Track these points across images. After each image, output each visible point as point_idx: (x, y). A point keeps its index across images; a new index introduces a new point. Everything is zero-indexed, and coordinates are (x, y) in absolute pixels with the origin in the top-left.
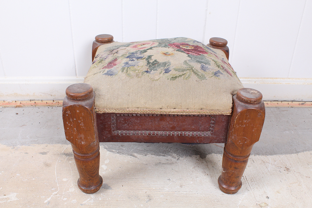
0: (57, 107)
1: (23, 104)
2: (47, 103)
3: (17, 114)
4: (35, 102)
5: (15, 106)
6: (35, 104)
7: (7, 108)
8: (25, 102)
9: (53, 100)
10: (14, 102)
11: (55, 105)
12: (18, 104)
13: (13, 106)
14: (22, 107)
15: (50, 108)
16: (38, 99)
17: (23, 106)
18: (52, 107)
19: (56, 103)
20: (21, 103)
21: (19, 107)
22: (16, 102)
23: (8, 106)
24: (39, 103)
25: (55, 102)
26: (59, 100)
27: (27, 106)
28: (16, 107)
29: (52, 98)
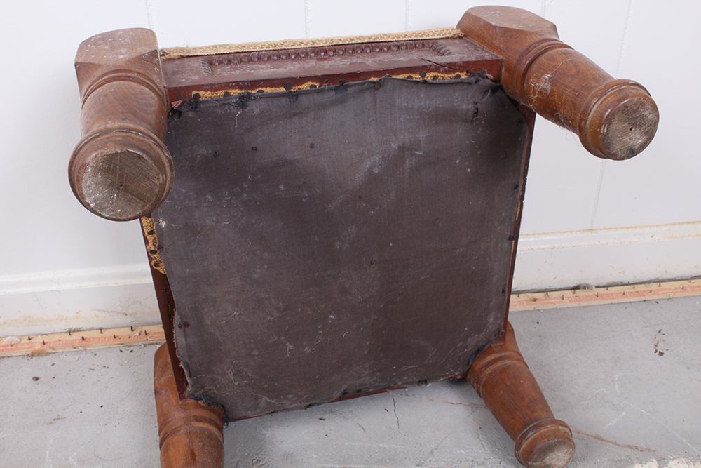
0: (145, 345)
1: (52, 345)
2: (115, 337)
3: (37, 379)
4: (83, 338)
5: (30, 353)
6: (84, 342)
7: (6, 359)
8: (55, 338)
9: (132, 328)
10: (25, 340)
11: (139, 341)
12: (38, 347)
13: (24, 352)
14: (48, 354)
15: (126, 352)
16: (89, 325)
17: (50, 351)
18: (130, 346)
19: (140, 334)
20: (44, 343)
21: (40, 354)
22: (29, 339)
23: (8, 354)
24: (94, 339)
25: (138, 334)
26: (148, 324)
27: (61, 351)
28: (32, 355)
29: (127, 321)
